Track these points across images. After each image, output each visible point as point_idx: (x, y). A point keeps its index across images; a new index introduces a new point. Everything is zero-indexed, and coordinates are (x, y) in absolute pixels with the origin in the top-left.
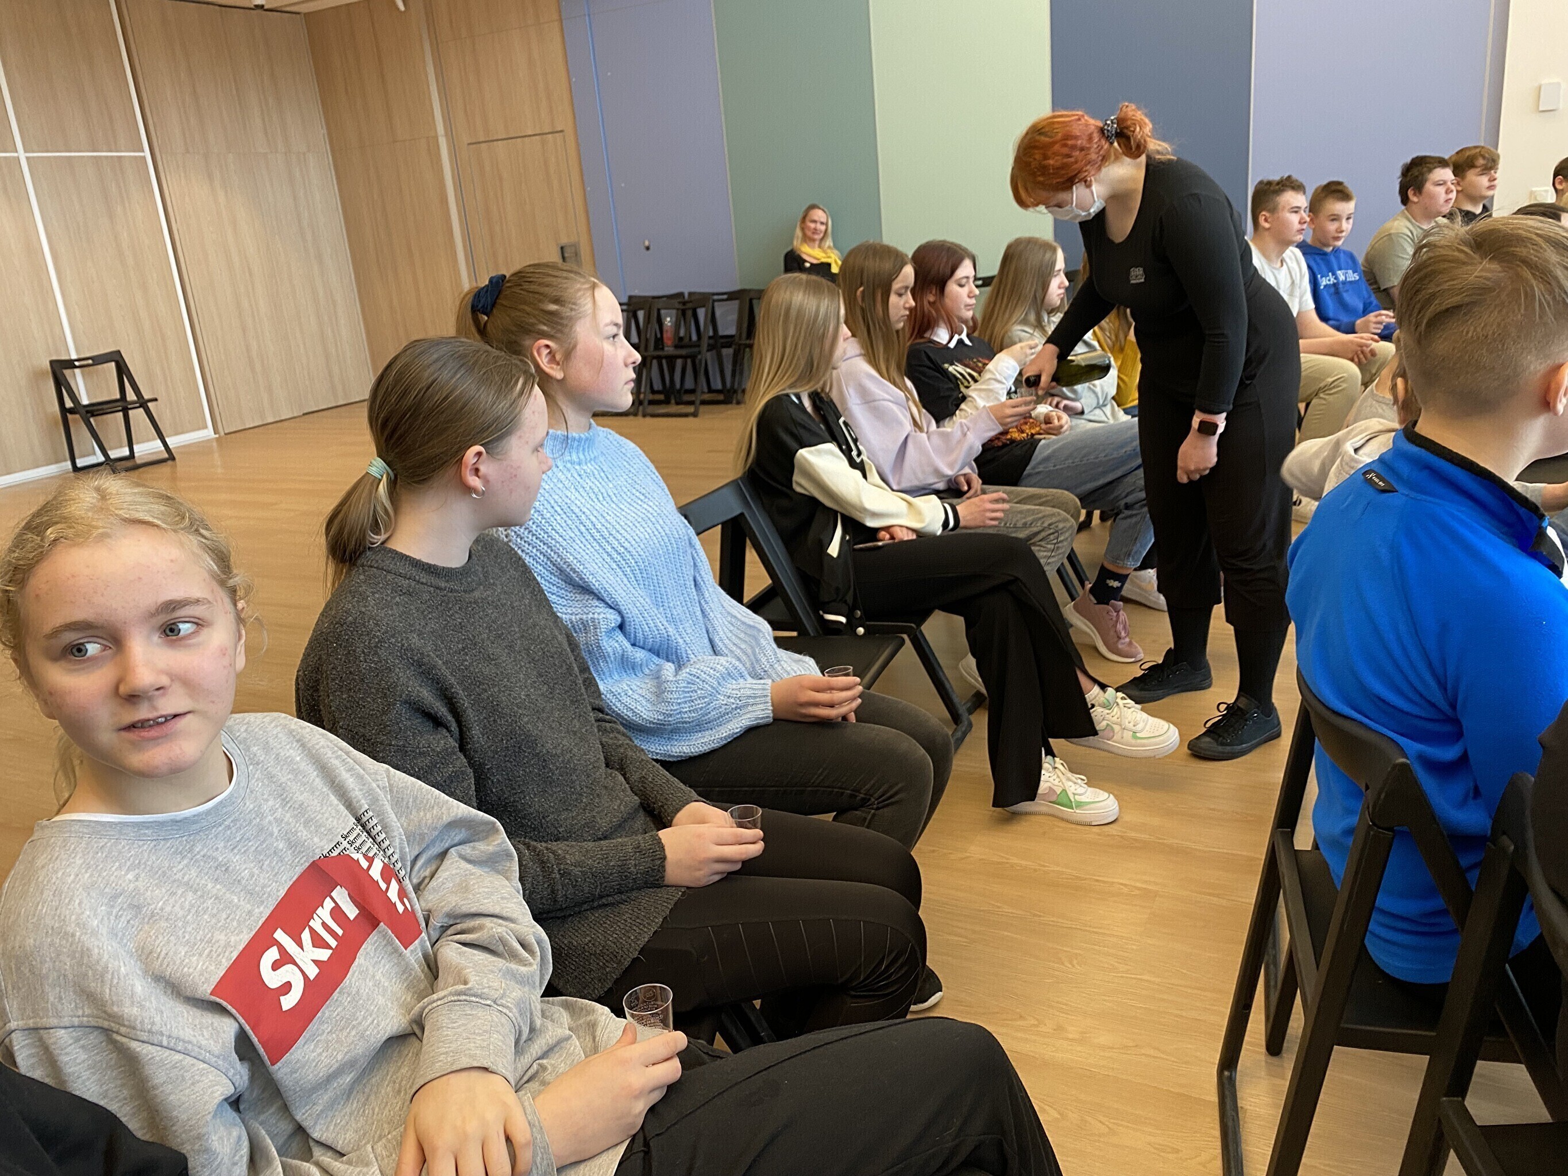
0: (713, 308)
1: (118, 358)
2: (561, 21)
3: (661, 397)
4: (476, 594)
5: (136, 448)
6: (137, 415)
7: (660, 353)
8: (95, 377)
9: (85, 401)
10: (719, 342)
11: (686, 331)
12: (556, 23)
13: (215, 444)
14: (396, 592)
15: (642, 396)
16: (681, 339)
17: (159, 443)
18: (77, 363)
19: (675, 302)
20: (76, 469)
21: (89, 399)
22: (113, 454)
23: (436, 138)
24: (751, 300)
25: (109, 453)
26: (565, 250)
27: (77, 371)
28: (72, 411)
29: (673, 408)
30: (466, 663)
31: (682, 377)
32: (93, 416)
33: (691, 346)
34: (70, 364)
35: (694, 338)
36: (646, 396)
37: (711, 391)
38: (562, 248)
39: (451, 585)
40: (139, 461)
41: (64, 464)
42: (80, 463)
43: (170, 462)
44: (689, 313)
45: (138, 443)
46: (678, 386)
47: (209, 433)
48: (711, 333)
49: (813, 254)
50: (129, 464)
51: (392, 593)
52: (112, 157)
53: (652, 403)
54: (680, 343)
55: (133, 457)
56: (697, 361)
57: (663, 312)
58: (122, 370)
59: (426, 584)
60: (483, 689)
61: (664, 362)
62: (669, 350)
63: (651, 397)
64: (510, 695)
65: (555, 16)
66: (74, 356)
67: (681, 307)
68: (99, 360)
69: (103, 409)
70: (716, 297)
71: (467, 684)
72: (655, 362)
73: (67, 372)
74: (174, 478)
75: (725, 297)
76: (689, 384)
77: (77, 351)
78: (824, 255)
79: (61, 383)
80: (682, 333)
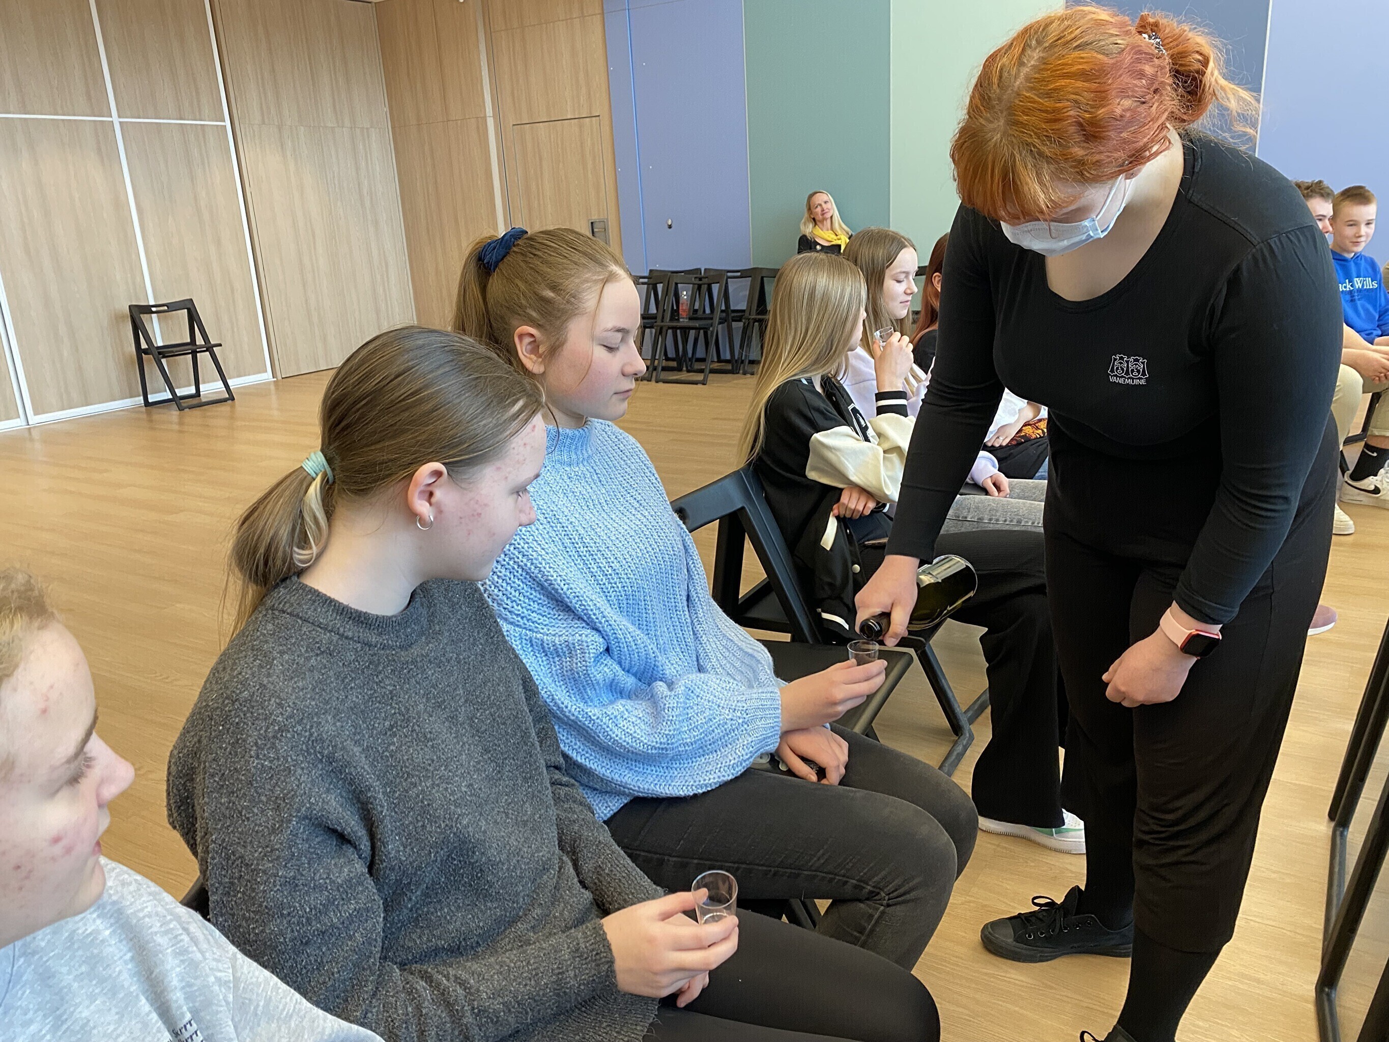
0: (727, 283)
1: (189, 306)
2: (603, 13)
3: (674, 364)
4: (415, 651)
5: (202, 387)
6: (204, 358)
7: (675, 324)
8: (170, 322)
9: (160, 343)
10: (731, 316)
11: (700, 305)
12: (599, 16)
13: (272, 387)
14: (312, 650)
15: (656, 362)
16: (696, 311)
17: (220, 384)
18: (154, 309)
19: (692, 277)
20: (147, 403)
21: (163, 341)
22: (180, 392)
23: (485, 118)
24: (762, 278)
25: (176, 390)
26: (595, 226)
27: (154, 315)
28: (146, 352)
29: (684, 376)
30: (392, 747)
31: (695, 346)
32: (164, 357)
33: (705, 319)
34: (147, 310)
35: (708, 311)
36: (661, 362)
37: (720, 360)
38: (592, 223)
39: (384, 639)
40: (204, 399)
41: (137, 399)
42: (151, 399)
43: (230, 402)
44: (704, 288)
45: (204, 383)
46: (690, 355)
47: (267, 376)
48: (723, 308)
49: (824, 236)
50: (194, 401)
51: (307, 651)
52: (196, 125)
53: (664, 369)
54: (694, 315)
55: (199, 395)
56: (709, 333)
57: (679, 285)
58: (193, 318)
59: (352, 639)
60: (412, 783)
61: (678, 331)
62: (684, 321)
63: (664, 363)
64: (446, 789)
65: (598, 11)
66: (152, 303)
67: (697, 282)
68: (172, 307)
69: (172, 352)
70: (729, 274)
71: (391, 777)
72: (670, 331)
73: (144, 317)
74: (232, 418)
75: (739, 274)
76: (700, 353)
77: (155, 298)
78: (835, 237)
79: (138, 328)
80: (696, 307)
